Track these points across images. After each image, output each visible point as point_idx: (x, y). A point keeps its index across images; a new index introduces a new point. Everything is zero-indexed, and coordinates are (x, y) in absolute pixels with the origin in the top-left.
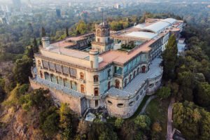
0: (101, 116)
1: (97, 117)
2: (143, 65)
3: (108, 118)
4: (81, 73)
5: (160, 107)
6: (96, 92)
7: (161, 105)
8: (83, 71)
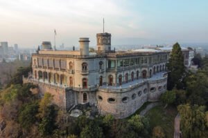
0: (88, 113)
1: (84, 114)
2: (143, 69)
3: (97, 116)
4: (70, 63)
5: (164, 115)
6: (85, 84)
7: (165, 113)
8: (72, 60)
